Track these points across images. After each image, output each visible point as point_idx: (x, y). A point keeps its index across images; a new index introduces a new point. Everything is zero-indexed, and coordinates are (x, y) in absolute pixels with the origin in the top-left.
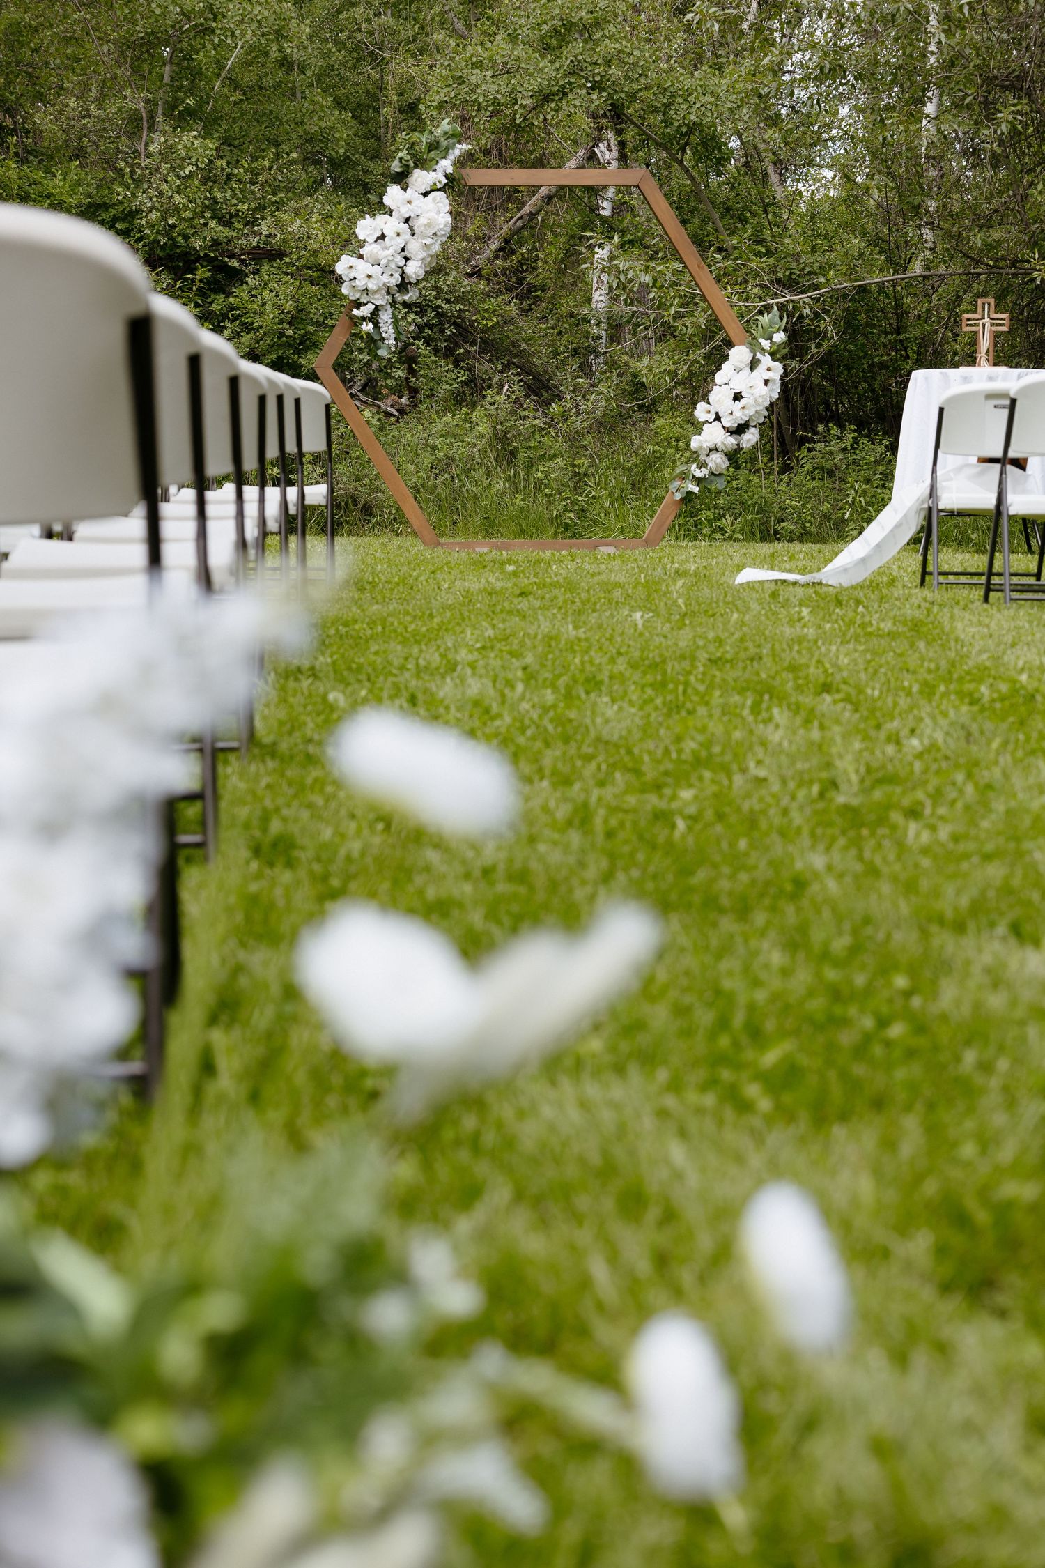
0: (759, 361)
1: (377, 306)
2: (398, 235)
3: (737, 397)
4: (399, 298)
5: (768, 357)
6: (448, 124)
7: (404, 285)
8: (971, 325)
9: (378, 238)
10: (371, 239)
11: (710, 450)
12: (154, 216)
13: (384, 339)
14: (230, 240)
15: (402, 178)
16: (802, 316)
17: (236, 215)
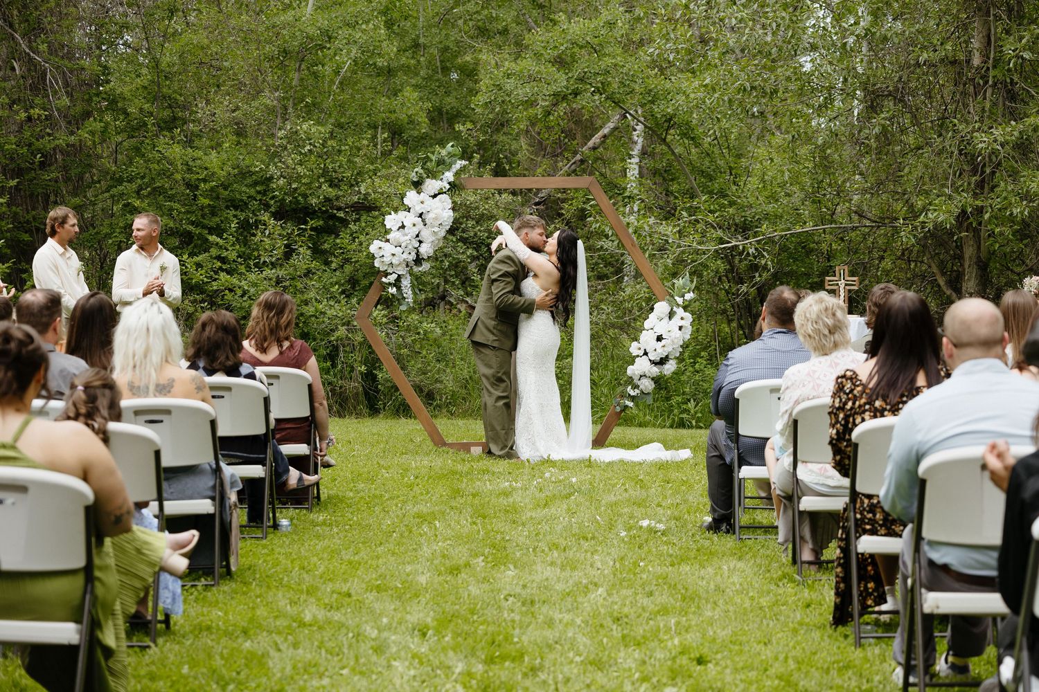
0: (675, 313)
1: (399, 275)
2: (414, 225)
3: (659, 339)
4: (416, 269)
5: (681, 310)
6: (452, 146)
7: (418, 260)
8: (832, 285)
9: (400, 228)
10: (395, 228)
11: (641, 376)
12: (282, 182)
13: (405, 298)
14: (338, 198)
15: (417, 185)
16: (748, 253)
17: (342, 180)
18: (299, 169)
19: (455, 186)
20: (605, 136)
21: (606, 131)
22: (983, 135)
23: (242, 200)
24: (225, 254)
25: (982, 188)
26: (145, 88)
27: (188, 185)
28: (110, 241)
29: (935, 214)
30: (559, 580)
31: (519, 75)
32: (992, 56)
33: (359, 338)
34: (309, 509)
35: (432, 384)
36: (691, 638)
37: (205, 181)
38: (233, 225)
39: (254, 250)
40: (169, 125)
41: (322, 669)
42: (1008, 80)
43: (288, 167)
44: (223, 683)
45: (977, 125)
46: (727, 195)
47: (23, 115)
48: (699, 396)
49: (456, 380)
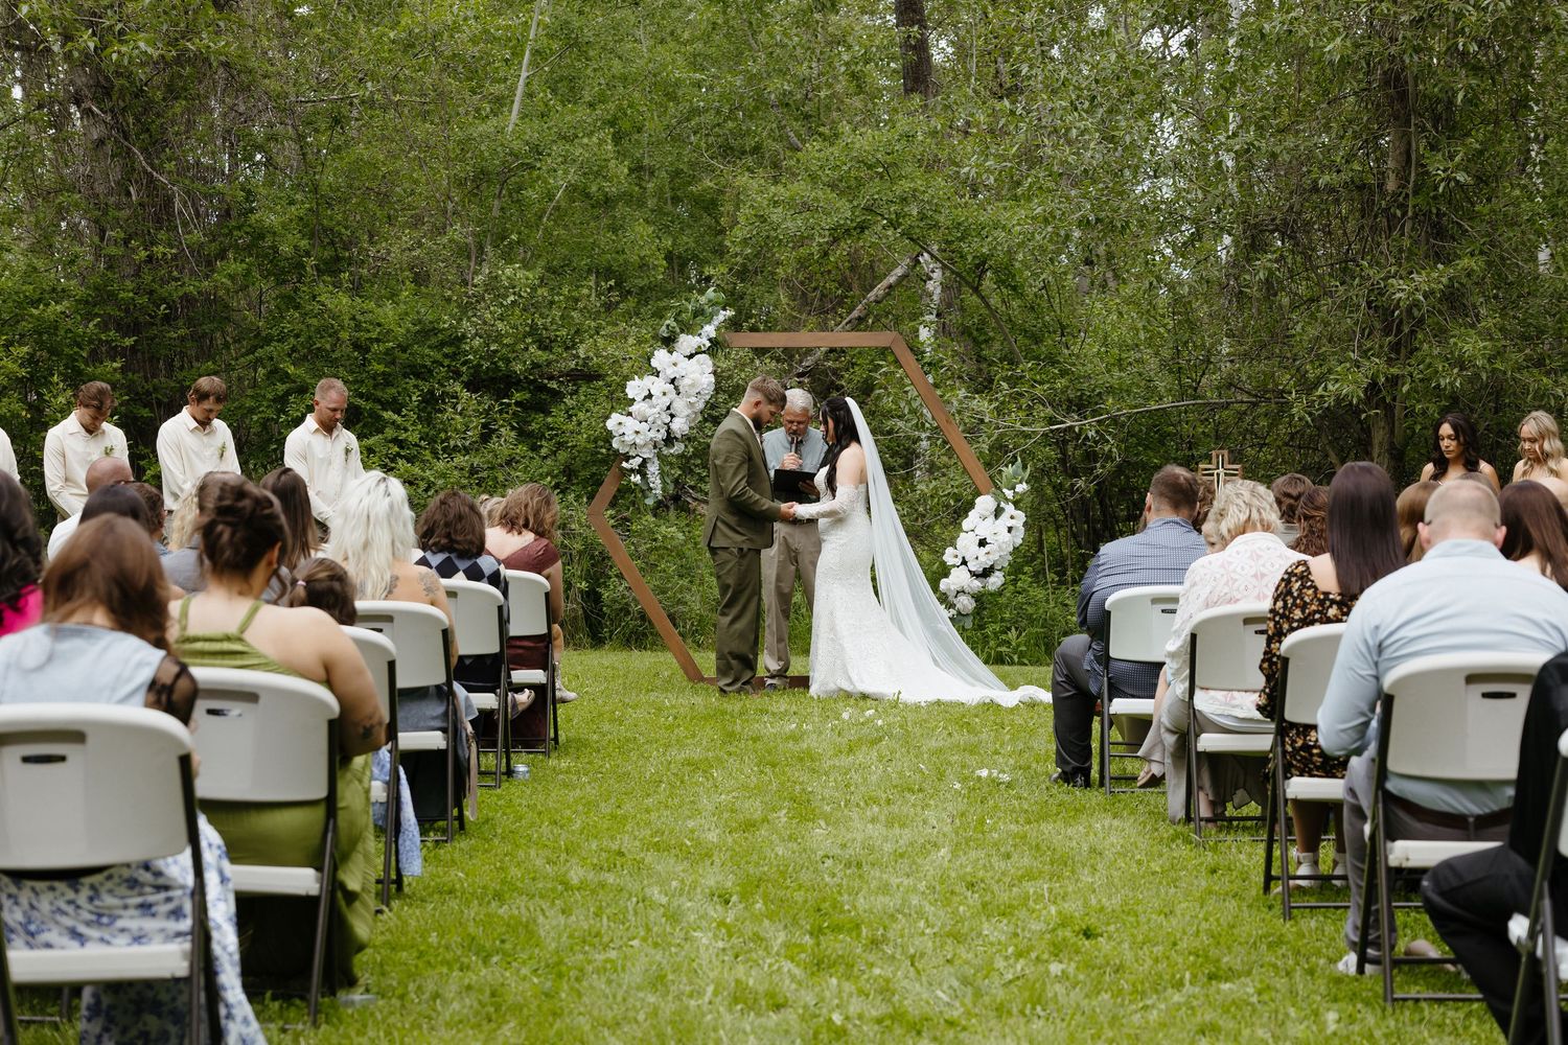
0: (1003, 510)
1: (644, 459)
2: (664, 394)
3: (982, 543)
4: (666, 451)
5: (1011, 506)
6: (714, 292)
7: (670, 440)
9: (645, 398)
10: (639, 398)
11: (958, 592)
12: (477, 342)
13: (651, 489)
14: (549, 363)
15: (669, 342)
16: (1087, 438)
17: (555, 341)
18: (500, 325)
19: (718, 343)
20: (890, 287)
21: (892, 279)
22: (1401, 282)
23: (426, 366)
24: (403, 436)
25: (1398, 352)
26: (301, 219)
27: (356, 346)
28: (255, 418)
29: (1337, 386)
30: (886, 839)
31: (789, 204)
32: (1412, 179)
33: (578, 546)
34: (547, 754)
35: (672, 606)
36: (1072, 907)
37: (378, 340)
38: (414, 398)
39: (440, 431)
40: (331, 268)
41: (606, 939)
42: (1434, 211)
43: (485, 323)
44: (484, 954)
45: (1393, 269)
46: (1058, 362)
47: (143, 254)
48: (1023, 624)
49: (704, 601)
